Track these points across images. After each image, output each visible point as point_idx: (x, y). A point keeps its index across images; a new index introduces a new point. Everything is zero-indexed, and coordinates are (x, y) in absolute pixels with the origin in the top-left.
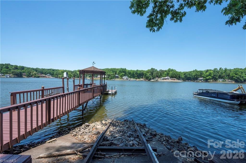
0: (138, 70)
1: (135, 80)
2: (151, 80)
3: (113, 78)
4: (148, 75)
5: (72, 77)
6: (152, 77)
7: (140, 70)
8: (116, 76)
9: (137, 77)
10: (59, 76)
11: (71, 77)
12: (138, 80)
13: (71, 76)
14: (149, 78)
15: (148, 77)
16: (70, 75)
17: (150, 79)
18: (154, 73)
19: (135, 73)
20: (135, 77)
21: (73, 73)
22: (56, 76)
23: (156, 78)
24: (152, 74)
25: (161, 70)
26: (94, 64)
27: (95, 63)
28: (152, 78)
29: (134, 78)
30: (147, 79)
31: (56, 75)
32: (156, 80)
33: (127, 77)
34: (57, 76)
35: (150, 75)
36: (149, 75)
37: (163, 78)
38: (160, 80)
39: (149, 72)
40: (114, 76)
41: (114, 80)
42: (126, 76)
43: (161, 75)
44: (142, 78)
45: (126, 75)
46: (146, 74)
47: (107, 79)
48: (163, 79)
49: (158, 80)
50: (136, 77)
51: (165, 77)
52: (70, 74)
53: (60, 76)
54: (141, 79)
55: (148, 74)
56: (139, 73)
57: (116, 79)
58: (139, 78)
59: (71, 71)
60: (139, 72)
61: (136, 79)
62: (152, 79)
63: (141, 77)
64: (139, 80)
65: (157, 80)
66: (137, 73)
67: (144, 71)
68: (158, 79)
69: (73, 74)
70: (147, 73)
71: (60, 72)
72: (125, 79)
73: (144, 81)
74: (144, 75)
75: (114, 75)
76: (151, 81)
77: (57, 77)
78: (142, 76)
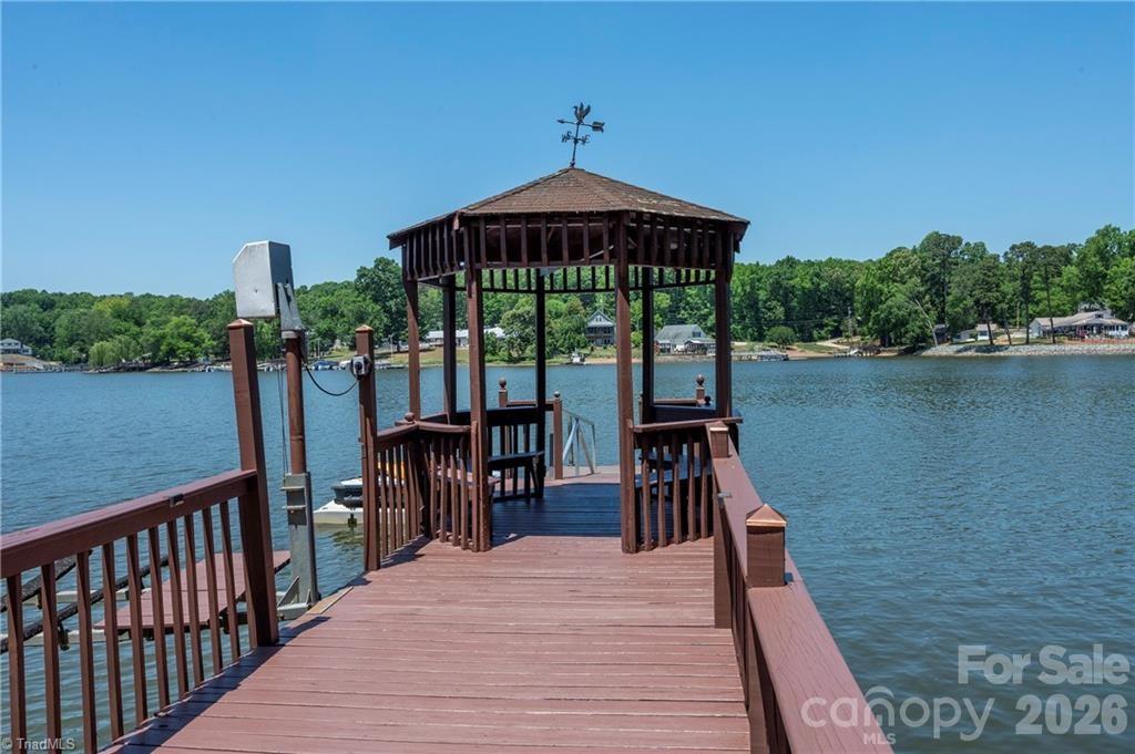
0: (790, 262)
1: (774, 352)
2: (924, 354)
3: (571, 349)
4: (900, 298)
5: (207, 354)
6: (940, 320)
7: (810, 264)
8: (593, 323)
9: (788, 321)
10: (94, 349)
11: (193, 356)
12: (797, 352)
13: (197, 344)
14: (914, 328)
15: (903, 322)
16: (188, 338)
17: (921, 342)
18: (958, 285)
19: (762, 295)
20: (773, 323)
21: (213, 315)
22: (74, 351)
23: (981, 327)
24: (936, 285)
25: (1029, 245)
26: (584, 131)
27: (598, 127)
28: (933, 328)
29: (760, 338)
30: (886, 343)
31: (71, 342)
32: (979, 349)
33: (695, 335)
34: (82, 350)
35: (917, 297)
36: (912, 299)
37: (1044, 322)
38: (1016, 342)
39: (903, 271)
40: (578, 331)
41: (577, 360)
42: (683, 322)
43: (1026, 295)
44: (836, 333)
45: (683, 314)
46: (873, 299)
47: (511, 360)
48: (1054, 333)
49: (999, 348)
50: (786, 331)
51: (1064, 314)
52: (184, 329)
53: (101, 353)
54: (828, 343)
55: (898, 298)
56: (808, 285)
57: (599, 350)
58: (811, 339)
59: (189, 300)
60: (802, 282)
61: (784, 342)
62: (942, 337)
63: (821, 326)
64: (812, 354)
65: (991, 347)
66: (782, 292)
67: (851, 266)
68: (997, 334)
69: (216, 323)
70: (882, 280)
71: (101, 313)
72: (680, 347)
73: (859, 357)
74: (850, 300)
75: (574, 323)
76: (924, 357)
77: (78, 361)
78: (830, 313)
